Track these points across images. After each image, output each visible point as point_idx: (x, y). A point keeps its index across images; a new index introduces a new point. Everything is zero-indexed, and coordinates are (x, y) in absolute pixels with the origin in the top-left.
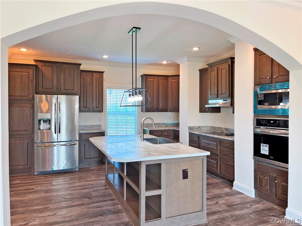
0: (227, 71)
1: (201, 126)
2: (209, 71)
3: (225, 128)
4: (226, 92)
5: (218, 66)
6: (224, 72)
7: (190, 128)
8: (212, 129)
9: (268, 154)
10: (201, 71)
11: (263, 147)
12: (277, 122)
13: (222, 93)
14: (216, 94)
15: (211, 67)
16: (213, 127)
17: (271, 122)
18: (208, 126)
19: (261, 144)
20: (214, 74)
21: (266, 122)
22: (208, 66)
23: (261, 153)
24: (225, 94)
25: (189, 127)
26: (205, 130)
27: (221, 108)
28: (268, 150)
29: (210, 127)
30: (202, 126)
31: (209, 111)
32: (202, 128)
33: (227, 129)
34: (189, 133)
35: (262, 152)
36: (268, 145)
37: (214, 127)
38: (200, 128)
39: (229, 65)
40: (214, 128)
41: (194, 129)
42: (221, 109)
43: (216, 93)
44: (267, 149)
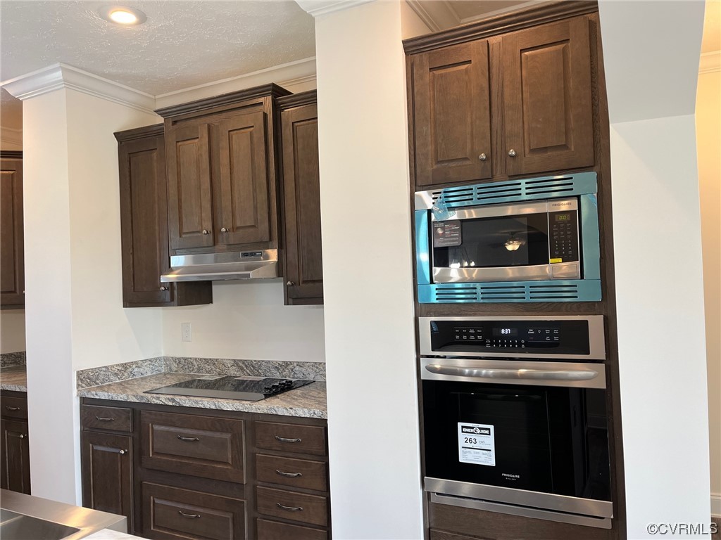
0: (255, 140)
1: (132, 363)
2: (170, 139)
3: (236, 362)
4: (256, 220)
5: (213, 120)
6: (241, 143)
7: (85, 378)
8: (174, 366)
9: (492, 463)
10: (125, 139)
11: (469, 436)
12: (531, 332)
13: (239, 224)
14: (210, 228)
15: (175, 123)
16: (178, 361)
17: (503, 331)
18: (159, 359)
19: (460, 425)
20: (194, 150)
21: (480, 334)
22: (160, 120)
23: (460, 461)
24: (251, 230)
25: (79, 374)
26: (149, 374)
27: (214, 287)
28: (492, 448)
29: (166, 359)
30: (136, 362)
31: (172, 299)
32: (136, 370)
33: (243, 362)
34: (84, 401)
35: (465, 457)
36: (492, 427)
37: (185, 359)
38: (126, 368)
39: (265, 115)
40: (184, 362)
41: (101, 377)
42: (216, 289)
43: (208, 225)
44: (489, 441)
